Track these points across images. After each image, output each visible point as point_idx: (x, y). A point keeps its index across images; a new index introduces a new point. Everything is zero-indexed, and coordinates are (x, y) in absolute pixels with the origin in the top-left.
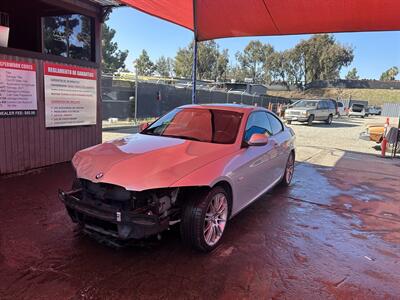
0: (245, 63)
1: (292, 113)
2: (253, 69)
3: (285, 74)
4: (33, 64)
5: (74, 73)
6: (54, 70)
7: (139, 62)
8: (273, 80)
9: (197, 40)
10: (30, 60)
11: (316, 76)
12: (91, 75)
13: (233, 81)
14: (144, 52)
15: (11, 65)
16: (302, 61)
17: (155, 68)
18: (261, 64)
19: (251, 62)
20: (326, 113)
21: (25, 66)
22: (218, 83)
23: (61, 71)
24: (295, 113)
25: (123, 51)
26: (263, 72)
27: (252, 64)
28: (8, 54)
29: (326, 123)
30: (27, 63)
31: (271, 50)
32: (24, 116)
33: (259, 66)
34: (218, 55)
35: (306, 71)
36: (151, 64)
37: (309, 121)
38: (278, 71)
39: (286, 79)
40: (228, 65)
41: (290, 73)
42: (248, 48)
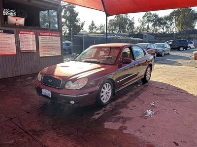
0: (143, 24)
2: (148, 26)
4: (34, 31)
5: (51, 34)
6: (42, 34)
7: (90, 26)
8: (158, 31)
9: (107, 16)
12: (58, 35)
15: (25, 33)
16: (174, 21)
17: (98, 29)
18: (152, 24)
21: (31, 33)
23: (45, 34)
25: (83, 22)
27: (147, 24)
32: (31, 52)
33: (151, 24)
34: (129, 20)
35: (176, 26)
36: (96, 27)
39: (165, 31)
40: (134, 25)
41: (167, 27)
42: (145, 16)
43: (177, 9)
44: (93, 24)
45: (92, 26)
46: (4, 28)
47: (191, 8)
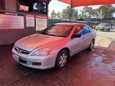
0: (83, 13)
1: (98, 27)
2: (85, 14)
3: (96, 16)
5: (42, 17)
6: (38, 17)
7: (52, 13)
8: (91, 17)
9: (71, 7)
10: (33, 14)
11: (105, 16)
12: (46, 18)
13: (79, 18)
14: (53, 10)
16: (101, 12)
17: (56, 15)
18: (88, 13)
19: (85, 12)
20: (108, 28)
22: (75, 19)
24: (98, 28)
26: (89, 15)
27: (85, 13)
28: (29, 13)
29: (108, 31)
30: (32, 15)
31: (91, 9)
32: (32, 28)
33: (87, 13)
34: (75, 10)
35: (102, 15)
36: (55, 14)
37: (103, 30)
40: (78, 13)
42: (84, 8)
46: (18, 13)
47: (112, 4)
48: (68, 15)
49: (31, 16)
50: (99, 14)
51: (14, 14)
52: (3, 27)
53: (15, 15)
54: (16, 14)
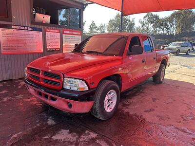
0: (143, 25)
2: (147, 27)
3: (165, 29)
4: (59, 30)
5: (73, 33)
6: (66, 32)
7: (90, 26)
8: (158, 32)
10: (58, 28)
11: (182, 30)
12: (79, 34)
14: (93, 22)
16: (174, 22)
17: (98, 29)
18: (152, 25)
19: (147, 24)
20: (186, 49)
23: (68, 32)
26: (153, 29)
28: (51, 26)
29: (187, 54)
30: (57, 30)
31: (157, 17)
32: (56, 51)
34: (129, 21)
35: (176, 27)
36: (96, 27)
37: (177, 53)
38: (160, 28)
39: (165, 32)
40: (134, 26)
41: (167, 29)
43: (177, 11)
44: (93, 24)
45: (93, 26)
46: (33, 26)
47: (192, 10)
48: (117, 28)
49: (54, 31)
50: (171, 26)
51: (26, 28)
52: (9, 49)
53: (28, 30)
54: (30, 29)
